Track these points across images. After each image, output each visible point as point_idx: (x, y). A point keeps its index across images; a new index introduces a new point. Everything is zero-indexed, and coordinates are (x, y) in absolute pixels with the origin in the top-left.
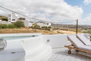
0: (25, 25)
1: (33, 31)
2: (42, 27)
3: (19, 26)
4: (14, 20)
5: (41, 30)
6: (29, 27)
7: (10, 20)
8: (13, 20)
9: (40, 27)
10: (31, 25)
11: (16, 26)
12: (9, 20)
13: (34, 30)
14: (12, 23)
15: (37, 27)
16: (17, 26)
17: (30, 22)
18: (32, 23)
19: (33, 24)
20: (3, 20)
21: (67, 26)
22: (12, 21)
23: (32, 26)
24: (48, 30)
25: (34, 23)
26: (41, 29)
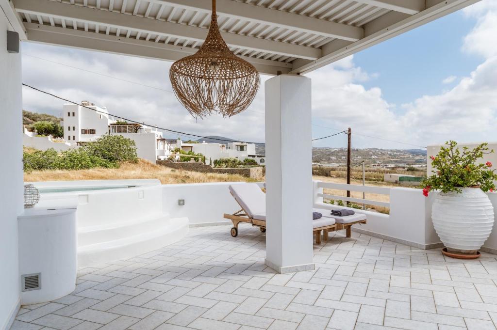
0: (140, 154)
1: (176, 177)
2: (216, 162)
3: (111, 159)
4: (92, 132)
5: (209, 174)
6: (160, 162)
7: (72, 133)
8: (85, 132)
9: (207, 163)
10: (168, 154)
11: (100, 160)
12: (66, 133)
13: (177, 172)
14: (80, 143)
15: (192, 161)
16: (104, 156)
17: (163, 140)
18: (174, 146)
19: (177, 150)
20: (40, 133)
21: (332, 154)
22: (81, 138)
23: (171, 159)
24: (241, 172)
25: (181, 144)
26: (211, 171)
